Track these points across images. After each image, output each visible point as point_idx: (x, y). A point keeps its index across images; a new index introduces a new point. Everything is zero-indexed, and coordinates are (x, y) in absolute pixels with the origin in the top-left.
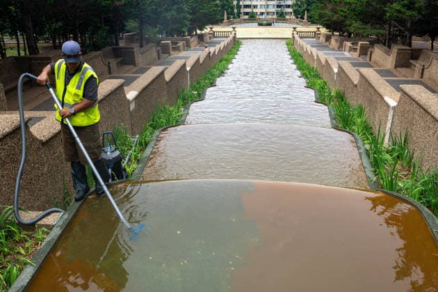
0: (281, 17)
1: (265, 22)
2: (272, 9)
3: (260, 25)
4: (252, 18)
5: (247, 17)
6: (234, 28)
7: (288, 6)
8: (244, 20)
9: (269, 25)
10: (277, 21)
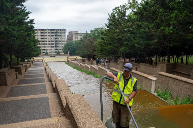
0: (58, 54)
1: (52, 56)
2: (53, 51)
3: (51, 57)
4: (46, 54)
5: (44, 54)
6: (43, 58)
7: (60, 49)
8: (43, 55)
9: (54, 56)
10: (57, 55)
